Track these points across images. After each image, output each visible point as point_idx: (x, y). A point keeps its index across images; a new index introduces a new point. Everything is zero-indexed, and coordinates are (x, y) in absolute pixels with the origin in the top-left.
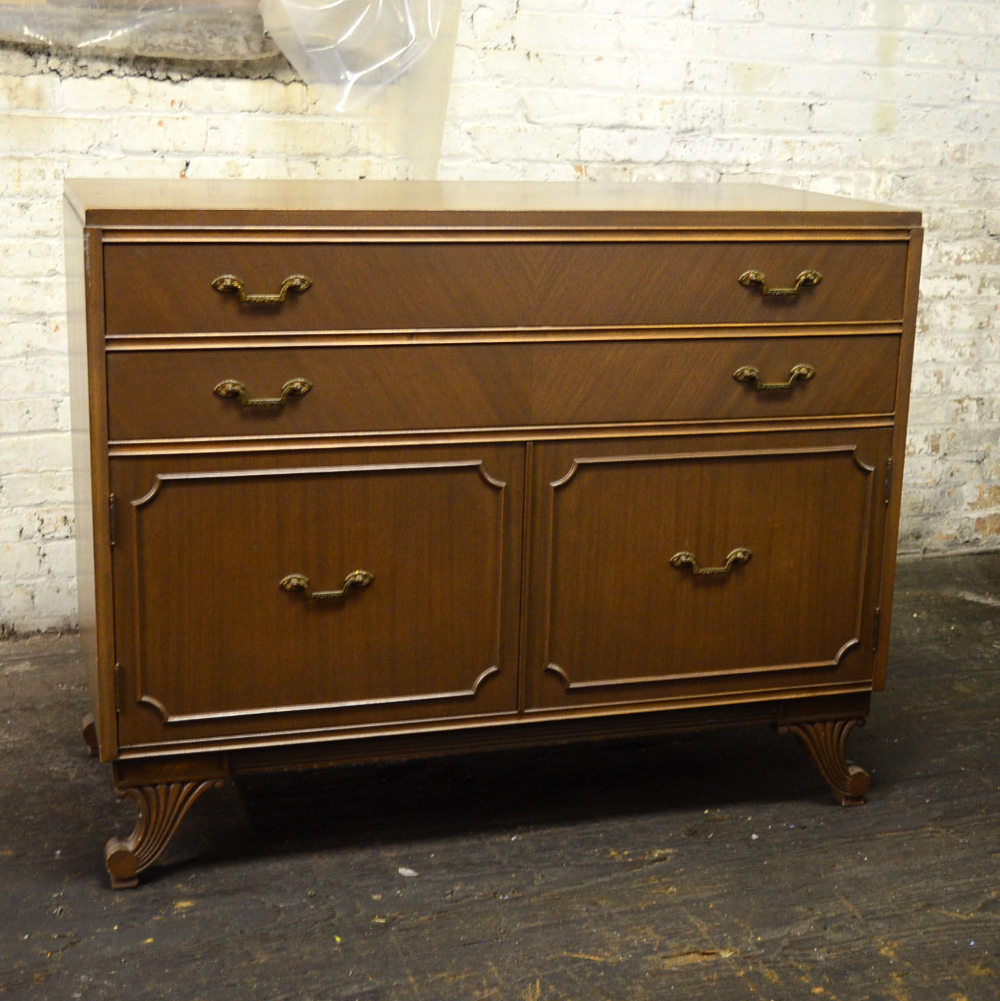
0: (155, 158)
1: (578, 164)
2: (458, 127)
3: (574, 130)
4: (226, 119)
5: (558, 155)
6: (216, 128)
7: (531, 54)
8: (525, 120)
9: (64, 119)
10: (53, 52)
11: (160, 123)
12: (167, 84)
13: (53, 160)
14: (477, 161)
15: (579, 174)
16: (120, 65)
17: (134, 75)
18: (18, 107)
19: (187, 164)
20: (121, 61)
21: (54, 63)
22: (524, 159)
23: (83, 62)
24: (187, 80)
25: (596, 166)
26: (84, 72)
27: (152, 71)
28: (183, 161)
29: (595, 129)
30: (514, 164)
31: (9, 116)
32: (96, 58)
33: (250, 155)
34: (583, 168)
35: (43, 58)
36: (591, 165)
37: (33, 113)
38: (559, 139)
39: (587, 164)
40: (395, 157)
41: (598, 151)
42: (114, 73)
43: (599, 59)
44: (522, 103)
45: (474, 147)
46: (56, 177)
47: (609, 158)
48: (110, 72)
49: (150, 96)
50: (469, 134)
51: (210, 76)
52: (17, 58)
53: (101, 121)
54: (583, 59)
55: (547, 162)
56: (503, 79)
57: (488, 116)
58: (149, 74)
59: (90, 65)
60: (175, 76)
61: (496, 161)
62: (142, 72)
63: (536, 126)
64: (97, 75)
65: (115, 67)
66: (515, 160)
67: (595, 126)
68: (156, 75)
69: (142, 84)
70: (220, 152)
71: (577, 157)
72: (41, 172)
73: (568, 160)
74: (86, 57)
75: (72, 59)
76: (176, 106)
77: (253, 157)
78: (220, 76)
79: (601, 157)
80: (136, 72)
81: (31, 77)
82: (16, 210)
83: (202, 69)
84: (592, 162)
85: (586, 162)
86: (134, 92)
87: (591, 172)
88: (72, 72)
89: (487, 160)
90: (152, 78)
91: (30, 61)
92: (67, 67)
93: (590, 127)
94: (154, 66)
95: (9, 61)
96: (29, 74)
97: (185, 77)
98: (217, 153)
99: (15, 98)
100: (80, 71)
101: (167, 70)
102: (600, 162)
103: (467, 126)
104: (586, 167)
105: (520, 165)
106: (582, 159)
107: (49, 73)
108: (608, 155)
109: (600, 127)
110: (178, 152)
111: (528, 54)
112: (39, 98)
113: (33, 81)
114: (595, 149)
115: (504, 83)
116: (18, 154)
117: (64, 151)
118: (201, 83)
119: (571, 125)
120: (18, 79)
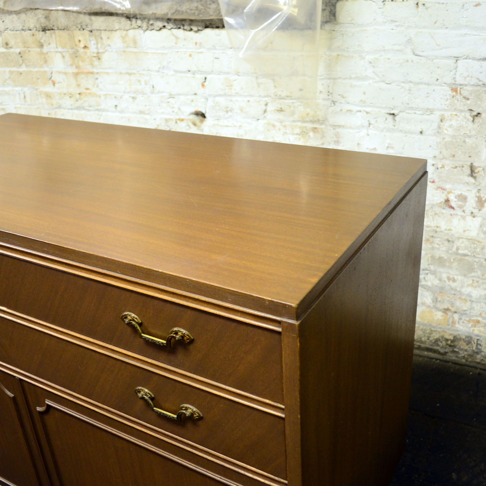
0: (189, 75)
1: (454, 87)
2: (363, 58)
3: (451, 62)
4: (223, 53)
5: (438, 79)
6: (218, 58)
7: (419, 4)
8: (412, 53)
9: (147, 53)
10: (138, 17)
11: (190, 55)
12: (192, 33)
13: (143, 74)
14: (376, 82)
15: (454, 93)
16: (168, 23)
17: (175, 28)
18: (127, 47)
19: (206, 78)
20: (169, 20)
21: (139, 22)
22: (411, 82)
23: (151, 22)
24: (201, 30)
25: (470, 88)
26: (152, 28)
27: (183, 25)
28: (203, 76)
29: (470, 61)
30: (403, 85)
31: (124, 51)
32: (157, 19)
33: (236, 74)
34: (459, 89)
35: (134, 20)
36: (465, 88)
37: (134, 50)
38: (438, 68)
39: (461, 87)
40: (321, 78)
41: (472, 77)
42: (167, 27)
43: (478, 5)
44: (410, 41)
45: (374, 72)
46: (146, 84)
47: (481, 83)
48: (164, 26)
49: (185, 40)
50: (371, 63)
51: (213, 28)
52: (123, 20)
53: (163, 54)
54: (463, 5)
55: (428, 84)
56: (397, 23)
57: (384, 50)
58: (182, 27)
59: (154, 23)
60: (195, 28)
61: (389, 82)
62: (179, 26)
63: (421, 58)
64: (158, 29)
65: (166, 24)
66: (403, 82)
67: (470, 58)
68: (186, 27)
69: (180, 33)
70: (221, 72)
71: (453, 82)
72: (139, 81)
73: (445, 83)
74: (152, 19)
75: (146, 20)
76: (198, 45)
77: (239, 76)
78: (218, 27)
79: (474, 81)
80: (175, 27)
81: (131, 31)
82: (131, 100)
83: (208, 23)
84: (466, 85)
85: (461, 85)
86: (177, 38)
87: (465, 93)
88: (147, 27)
89: (383, 81)
90: (184, 29)
91: (129, 22)
92: (145, 25)
93: (466, 58)
94: (183, 23)
95: (120, 23)
96: (130, 29)
97: (200, 28)
98: (220, 73)
99: (125, 42)
100: (150, 27)
101: (190, 25)
102: (473, 85)
103: (369, 57)
104: (461, 88)
105: (407, 86)
106: (457, 83)
107: (138, 29)
108: (480, 81)
109: (474, 59)
110: (201, 72)
111: (417, 4)
112: (135, 42)
113: (131, 33)
114: (468, 76)
115: (397, 26)
116: (130, 71)
117: (148, 70)
118: (208, 31)
119: (450, 57)
120: (125, 32)
